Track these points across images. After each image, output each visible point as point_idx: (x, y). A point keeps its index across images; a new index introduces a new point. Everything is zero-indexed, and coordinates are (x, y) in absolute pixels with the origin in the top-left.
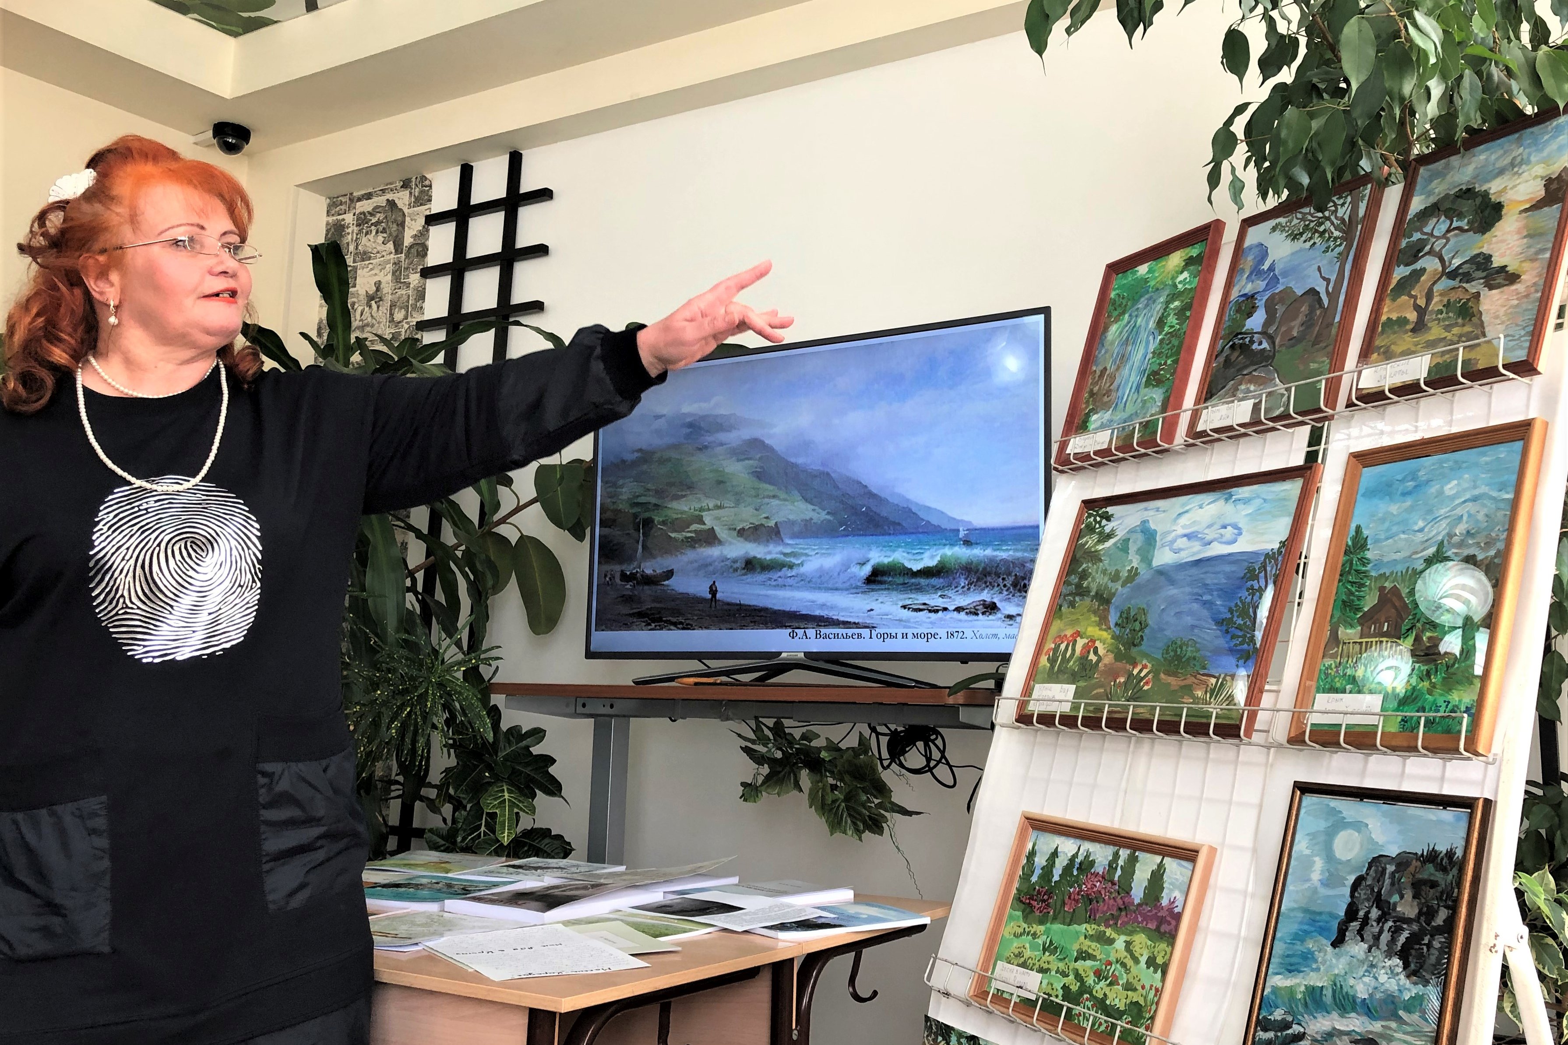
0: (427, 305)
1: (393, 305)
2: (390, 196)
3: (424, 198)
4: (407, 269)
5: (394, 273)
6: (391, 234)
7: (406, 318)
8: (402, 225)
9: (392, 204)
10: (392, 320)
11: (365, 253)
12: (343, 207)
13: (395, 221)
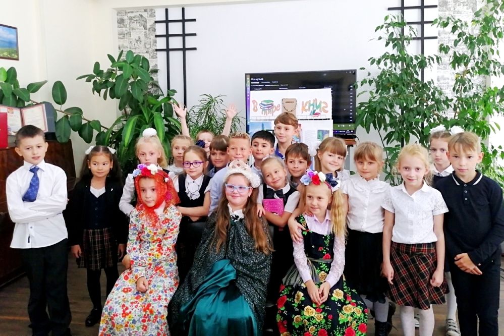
0: (157, 44)
1: (145, 44)
2: (141, 13)
3: (153, 15)
4: (149, 34)
5: (145, 35)
6: (142, 24)
7: (151, 47)
8: (146, 22)
9: (141, 16)
10: (145, 47)
11: (133, 28)
12: (123, 14)
13: (143, 20)
